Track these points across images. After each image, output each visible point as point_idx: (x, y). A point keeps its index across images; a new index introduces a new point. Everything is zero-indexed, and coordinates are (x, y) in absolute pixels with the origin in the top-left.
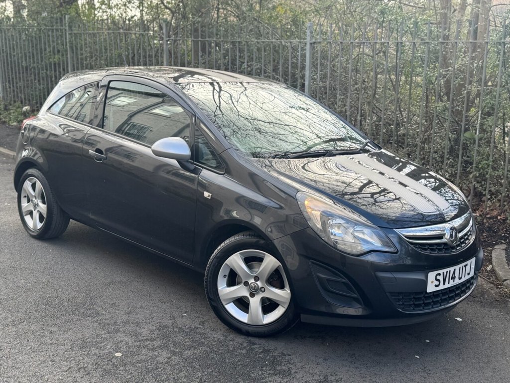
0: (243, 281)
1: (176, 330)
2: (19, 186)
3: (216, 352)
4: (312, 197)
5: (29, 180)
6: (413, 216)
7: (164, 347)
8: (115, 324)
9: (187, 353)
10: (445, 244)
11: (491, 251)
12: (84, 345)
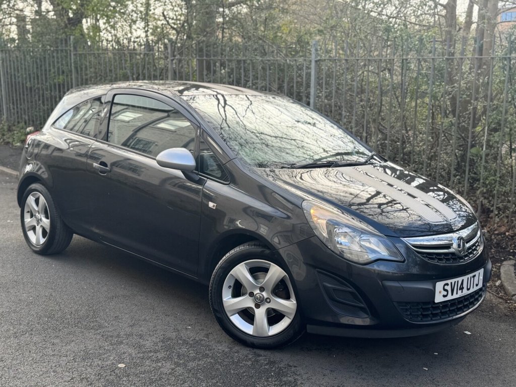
0: (249, 292)
1: (180, 342)
2: (22, 201)
3: (220, 364)
4: (318, 206)
5: (33, 195)
6: (420, 226)
7: (169, 358)
8: (118, 336)
9: (191, 365)
10: (453, 254)
11: (500, 266)
12: (86, 356)
